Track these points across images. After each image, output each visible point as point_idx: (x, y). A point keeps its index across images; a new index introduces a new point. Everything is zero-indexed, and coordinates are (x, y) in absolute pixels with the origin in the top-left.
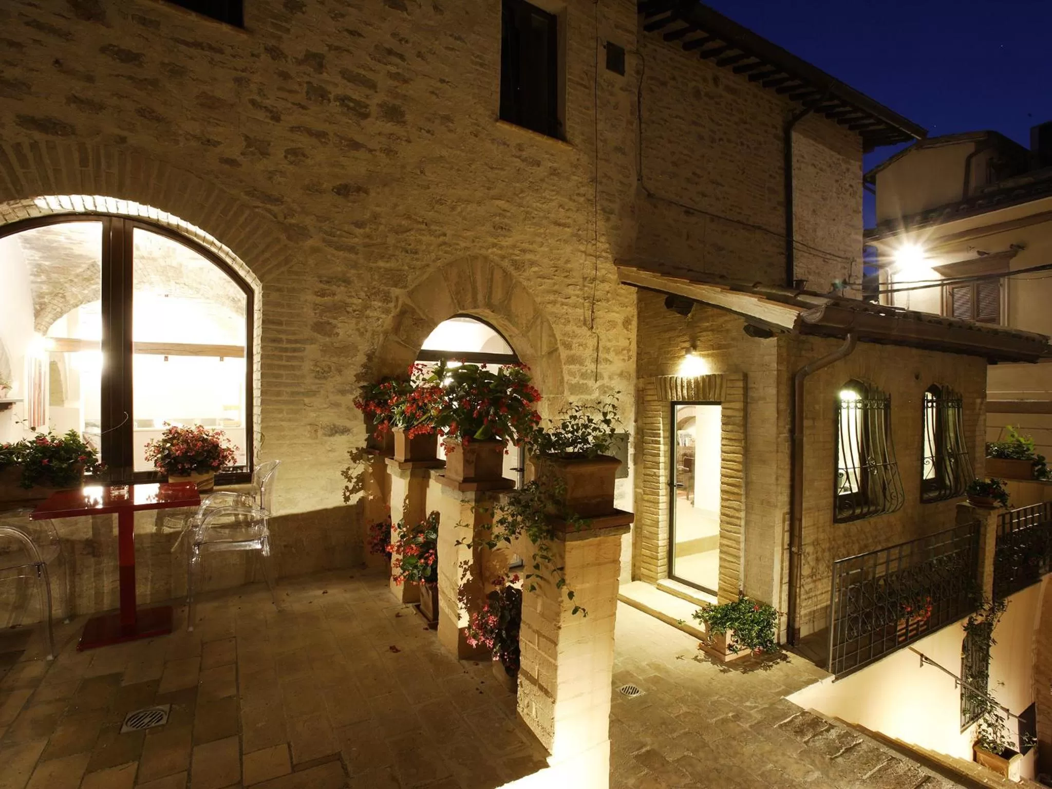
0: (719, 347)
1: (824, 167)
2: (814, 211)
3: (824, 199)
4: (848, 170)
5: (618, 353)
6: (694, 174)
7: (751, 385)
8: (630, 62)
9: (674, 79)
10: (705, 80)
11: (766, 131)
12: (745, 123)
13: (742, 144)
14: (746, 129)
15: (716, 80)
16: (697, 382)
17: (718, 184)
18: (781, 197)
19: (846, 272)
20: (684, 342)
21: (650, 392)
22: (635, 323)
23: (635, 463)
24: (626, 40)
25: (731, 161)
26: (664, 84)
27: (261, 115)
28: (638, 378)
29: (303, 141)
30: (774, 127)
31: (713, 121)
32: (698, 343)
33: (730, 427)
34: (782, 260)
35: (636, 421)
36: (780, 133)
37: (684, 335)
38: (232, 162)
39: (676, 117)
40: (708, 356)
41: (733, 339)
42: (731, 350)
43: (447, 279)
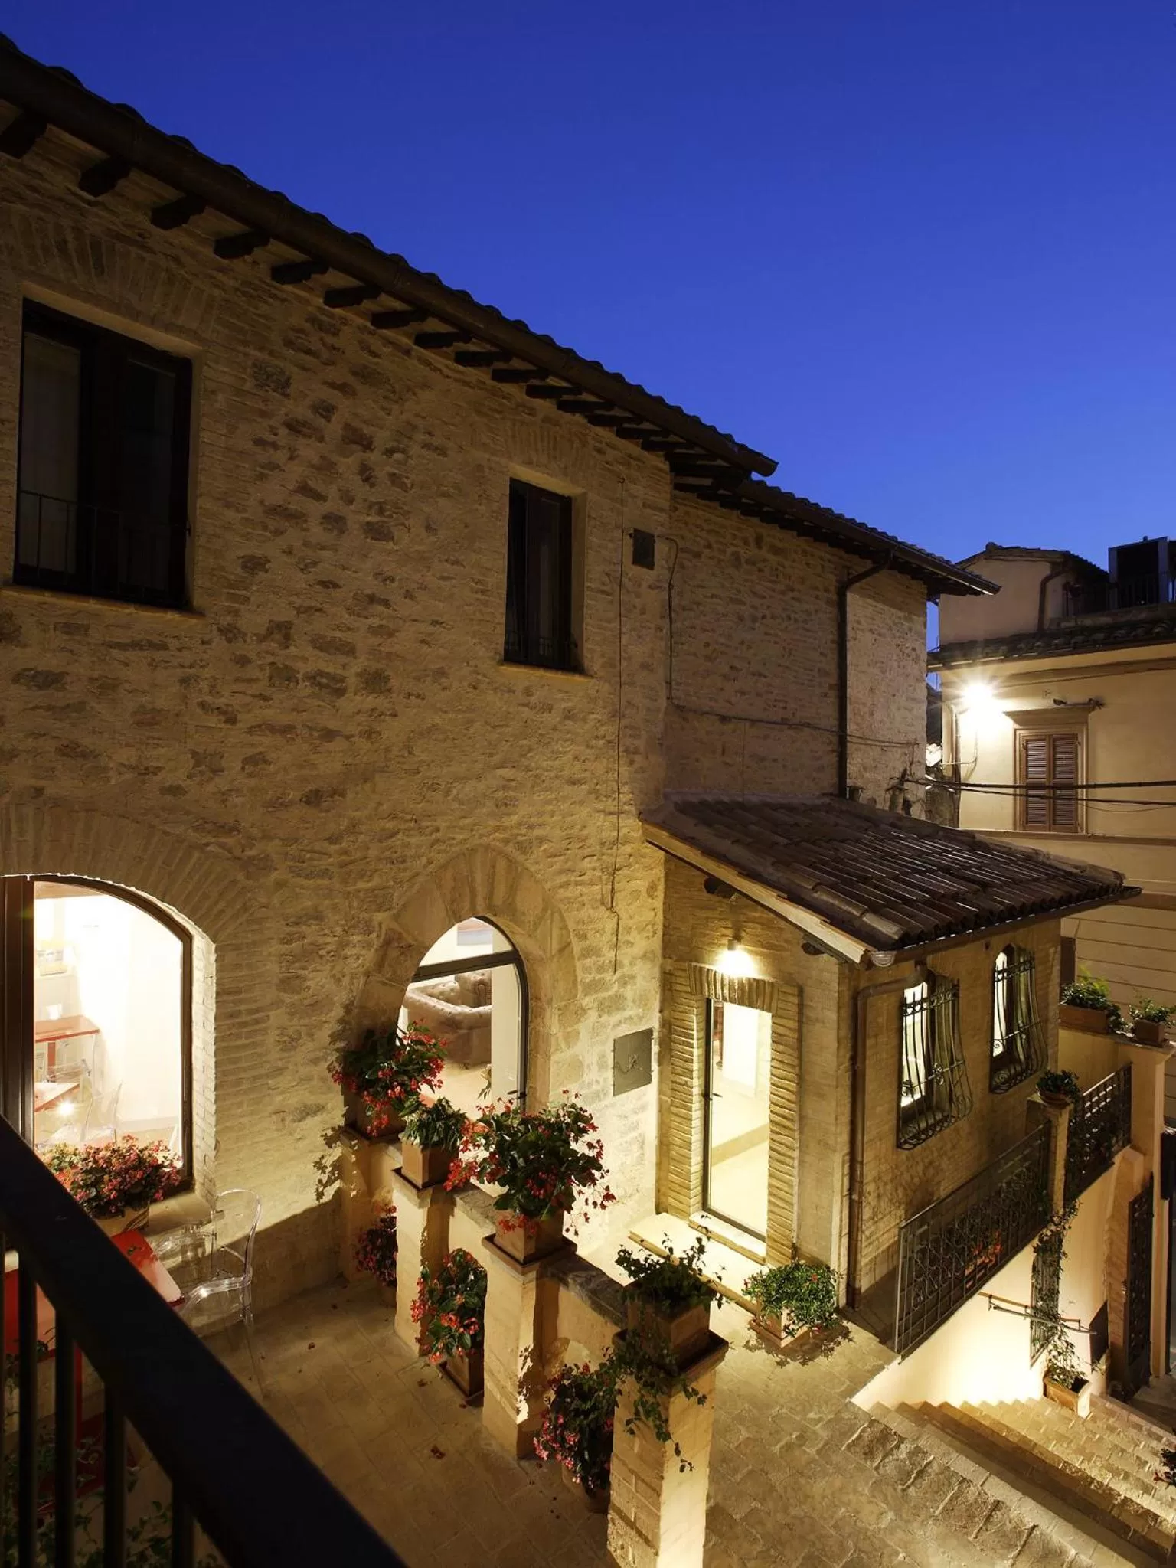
0: (769, 947)
1: (883, 631)
2: (871, 689)
3: (883, 672)
4: (910, 629)
5: (641, 930)
6: (732, 667)
7: (807, 1002)
8: (661, 549)
9: (709, 546)
10: (746, 542)
11: (817, 597)
12: (792, 590)
13: (789, 618)
14: (793, 599)
15: (759, 541)
16: (741, 984)
17: (760, 675)
18: (833, 680)
19: (908, 759)
20: (726, 928)
21: (679, 980)
22: (661, 887)
23: (660, 1064)
24: (656, 523)
25: (776, 643)
26: (698, 555)
27: (213, 721)
28: (664, 957)
29: (265, 742)
30: (827, 590)
31: (754, 593)
32: (743, 934)
33: (781, 1048)
34: (834, 758)
35: (661, 1011)
36: (835, 597)
37: (727, 919)
38: (175, 790)
39: (713, 596)
40: (756, 953)
41: (786, 941)
42: (785, 954)
43: (440, 887)
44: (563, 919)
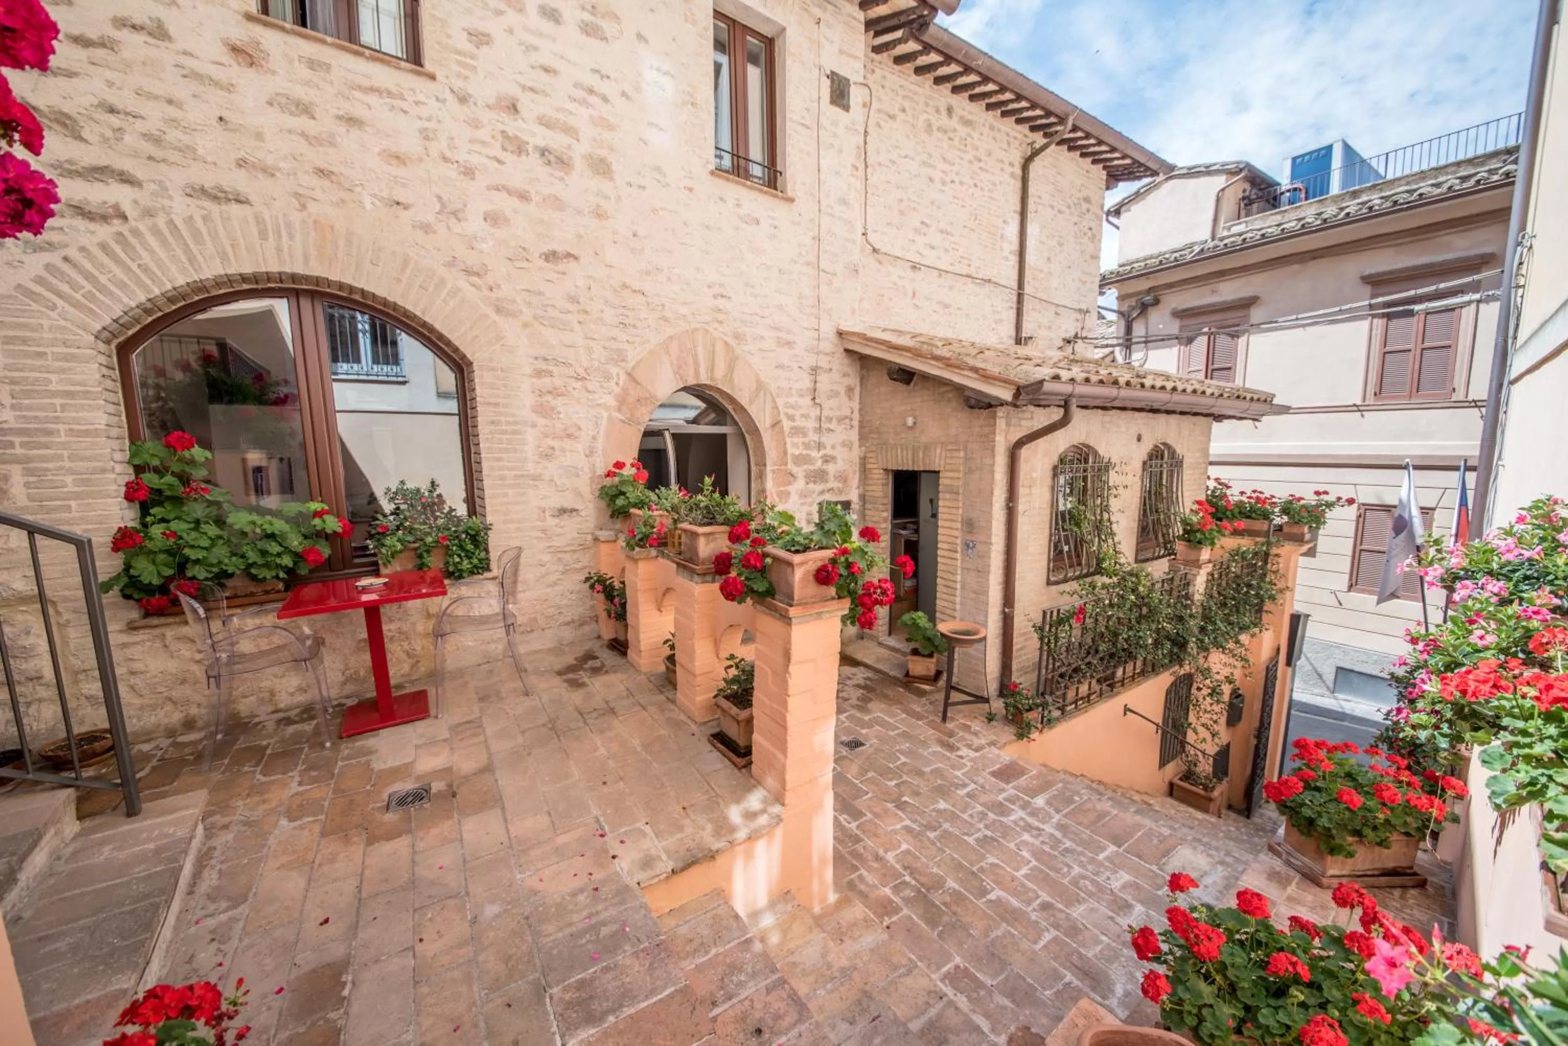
1: (1063, 208)
2: (1049, 259)
3: (1061, 245)
5: (841, 422)
6: (922, 223)
7: (969, 455)
8: (856, 95)
9: (904, 110)
10: (938, 111)
11: (1002, 170)
12: (980, 161)
13: (976, 185)
14: (981, 168)
15: (950, 110)
17: (947, 233)
19: (1079, 324)
21: (871, 461)
22: (857, 390)
24: (852, 70)
25: (963, 206)
26: (892, 117)
28: (861, 447)
29: (505, 204)
30: (1011, 164)
31: (944, 159)
34: (1012, 314)
35: (858, 487)
36: (1018, 169)
38: (426, 228)
39: (906, 157)
43: (668, 353)
44: (774, 401)
